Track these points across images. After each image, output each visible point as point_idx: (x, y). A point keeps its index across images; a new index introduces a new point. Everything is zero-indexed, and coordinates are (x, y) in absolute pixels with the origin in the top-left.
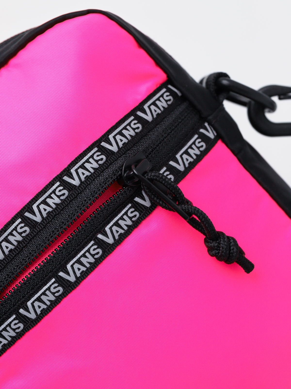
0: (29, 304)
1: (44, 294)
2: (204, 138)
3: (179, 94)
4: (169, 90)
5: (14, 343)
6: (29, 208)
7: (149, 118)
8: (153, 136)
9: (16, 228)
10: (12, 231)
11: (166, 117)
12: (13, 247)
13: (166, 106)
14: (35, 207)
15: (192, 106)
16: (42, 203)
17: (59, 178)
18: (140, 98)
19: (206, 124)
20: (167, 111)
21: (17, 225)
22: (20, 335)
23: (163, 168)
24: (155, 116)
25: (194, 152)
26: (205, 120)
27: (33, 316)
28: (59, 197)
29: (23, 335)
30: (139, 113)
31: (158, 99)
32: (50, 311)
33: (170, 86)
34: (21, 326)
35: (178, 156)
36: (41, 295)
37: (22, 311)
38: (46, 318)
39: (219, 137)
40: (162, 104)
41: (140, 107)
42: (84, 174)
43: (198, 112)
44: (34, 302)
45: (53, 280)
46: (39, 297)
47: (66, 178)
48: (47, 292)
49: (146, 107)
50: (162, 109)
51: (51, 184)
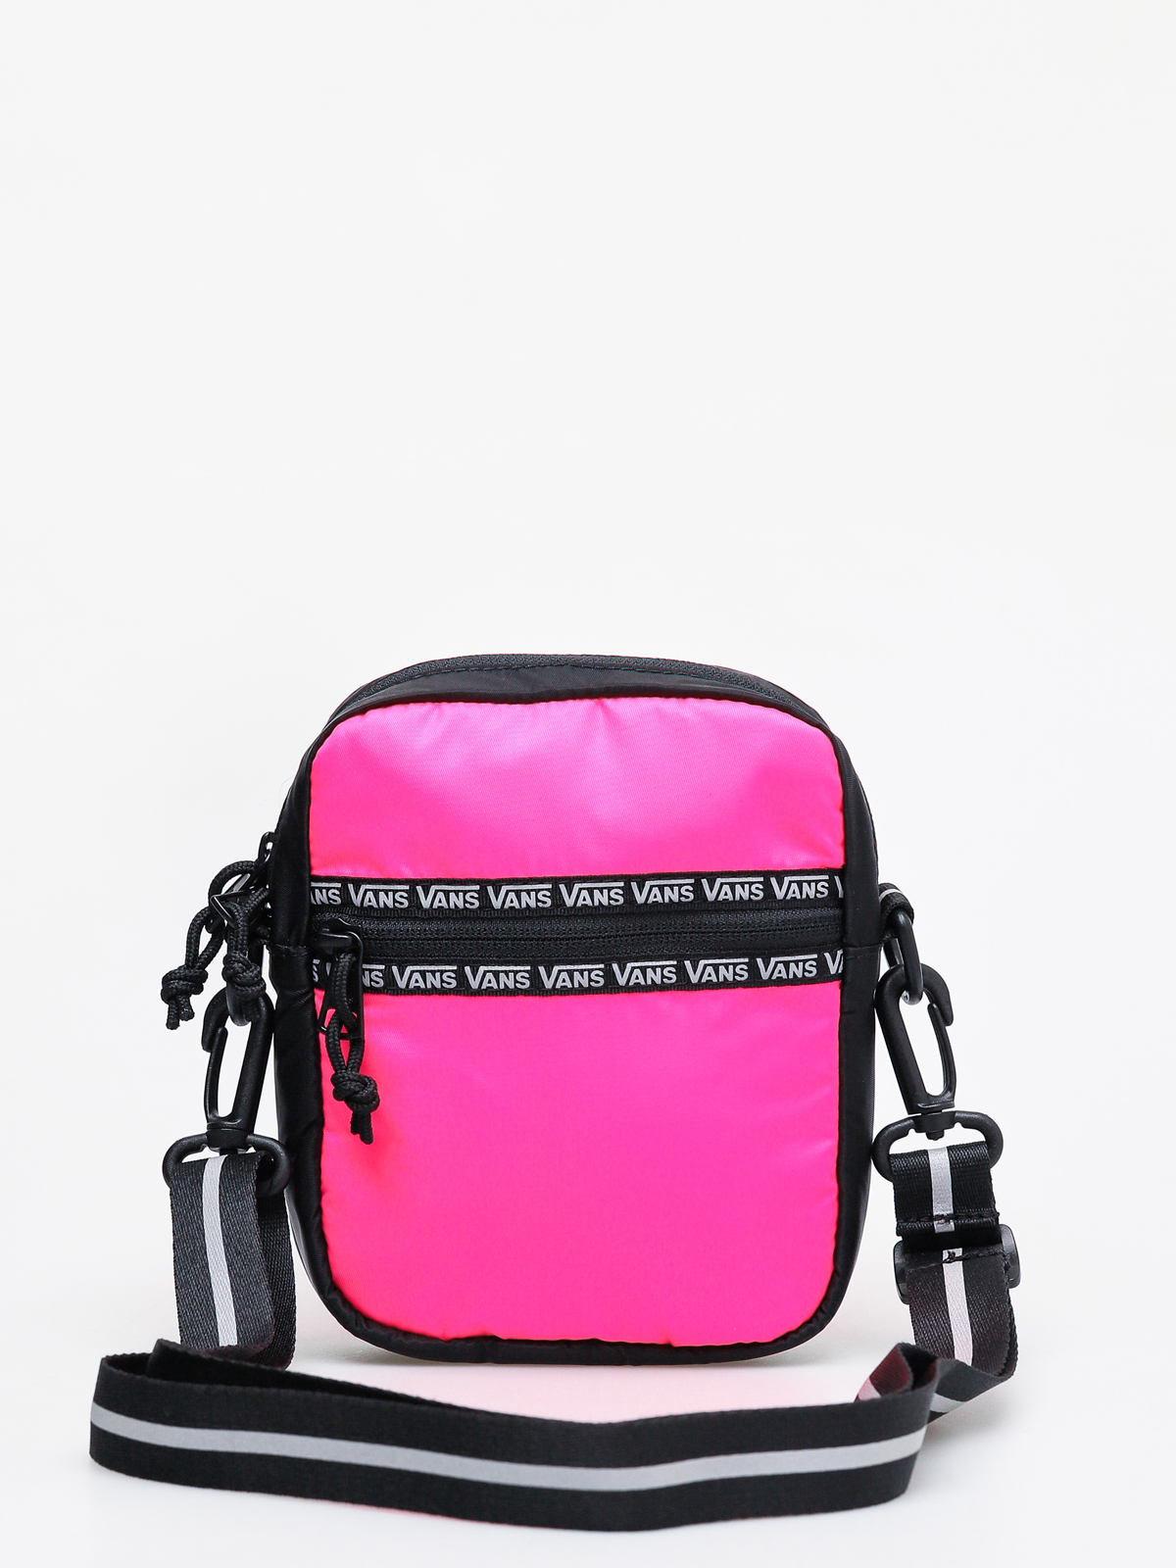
0: (482, 969)
1: (506, 973)
2: (822, 965)
3: (840, 895)
4: (831, 882)
5: (429, 995)
6: (570, 882)
7: (780, 894)
8: (766, 916)
9: (540, 890)
10: (532, 890)
11: (801, 909)
12: (517, 907)
13: (812, 896)
14: (577, 887)
15: (843, 918)
16: (587, 889)
17: (628, 879)
18: (790, 865)
19: (839, 953)
20: (808, 903)
21: (543, 890)
22: (443, 992)
23: (744, 958)
24: (788, 898)
25: (796, 971)
26: (843, 946)
27: (474, 985)
28: (610, 898)
29: (447, 994)
30: (773, 881)
31: (809, 883)
32: (496, 996)
33: (837, 878)
34: (454, 983)
35: (773, 960)
36: (502, 971)
37: (467, 969)
38: (486, 999)
39: (841, 977)
40: (809, 891)
41: (780, 876)
42: (656, 896)
43: (844, 932)
44: (488, 971)
45: (529, 968)
46: (499, 972)
47: (634, 885)
48: (511, 975)
49: (787, 880)
50: (804, 896)
51: (615, 879)
